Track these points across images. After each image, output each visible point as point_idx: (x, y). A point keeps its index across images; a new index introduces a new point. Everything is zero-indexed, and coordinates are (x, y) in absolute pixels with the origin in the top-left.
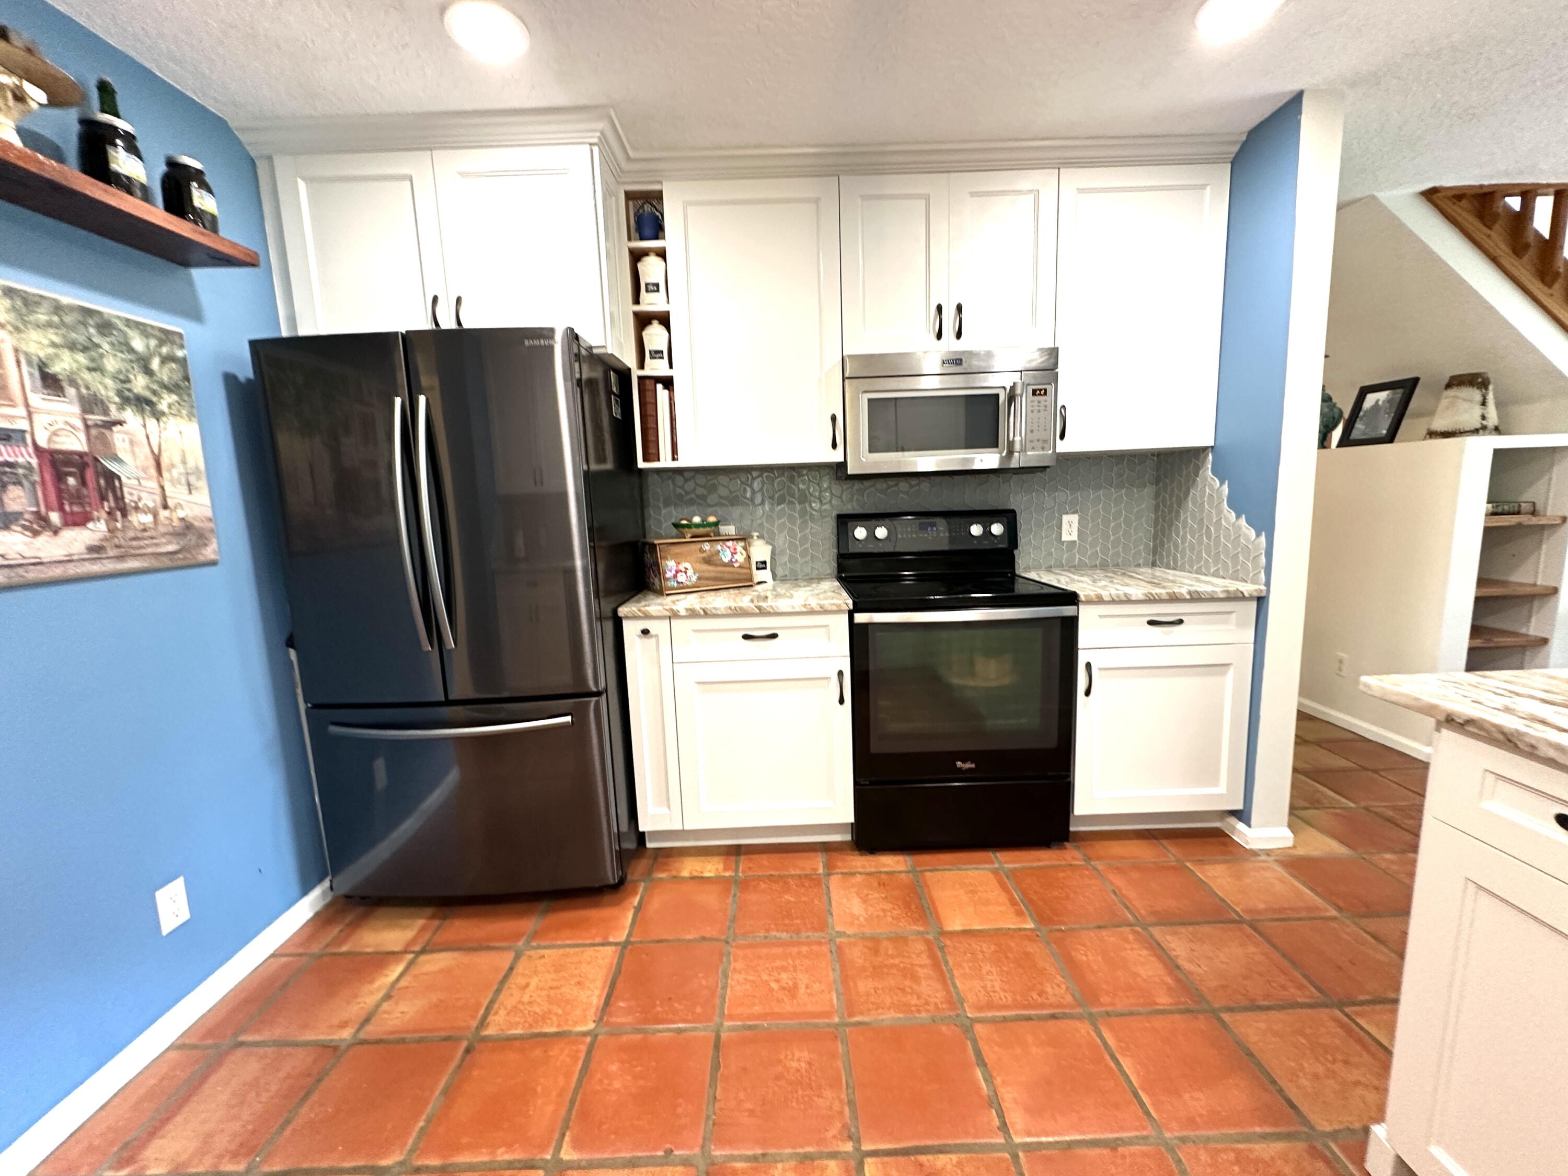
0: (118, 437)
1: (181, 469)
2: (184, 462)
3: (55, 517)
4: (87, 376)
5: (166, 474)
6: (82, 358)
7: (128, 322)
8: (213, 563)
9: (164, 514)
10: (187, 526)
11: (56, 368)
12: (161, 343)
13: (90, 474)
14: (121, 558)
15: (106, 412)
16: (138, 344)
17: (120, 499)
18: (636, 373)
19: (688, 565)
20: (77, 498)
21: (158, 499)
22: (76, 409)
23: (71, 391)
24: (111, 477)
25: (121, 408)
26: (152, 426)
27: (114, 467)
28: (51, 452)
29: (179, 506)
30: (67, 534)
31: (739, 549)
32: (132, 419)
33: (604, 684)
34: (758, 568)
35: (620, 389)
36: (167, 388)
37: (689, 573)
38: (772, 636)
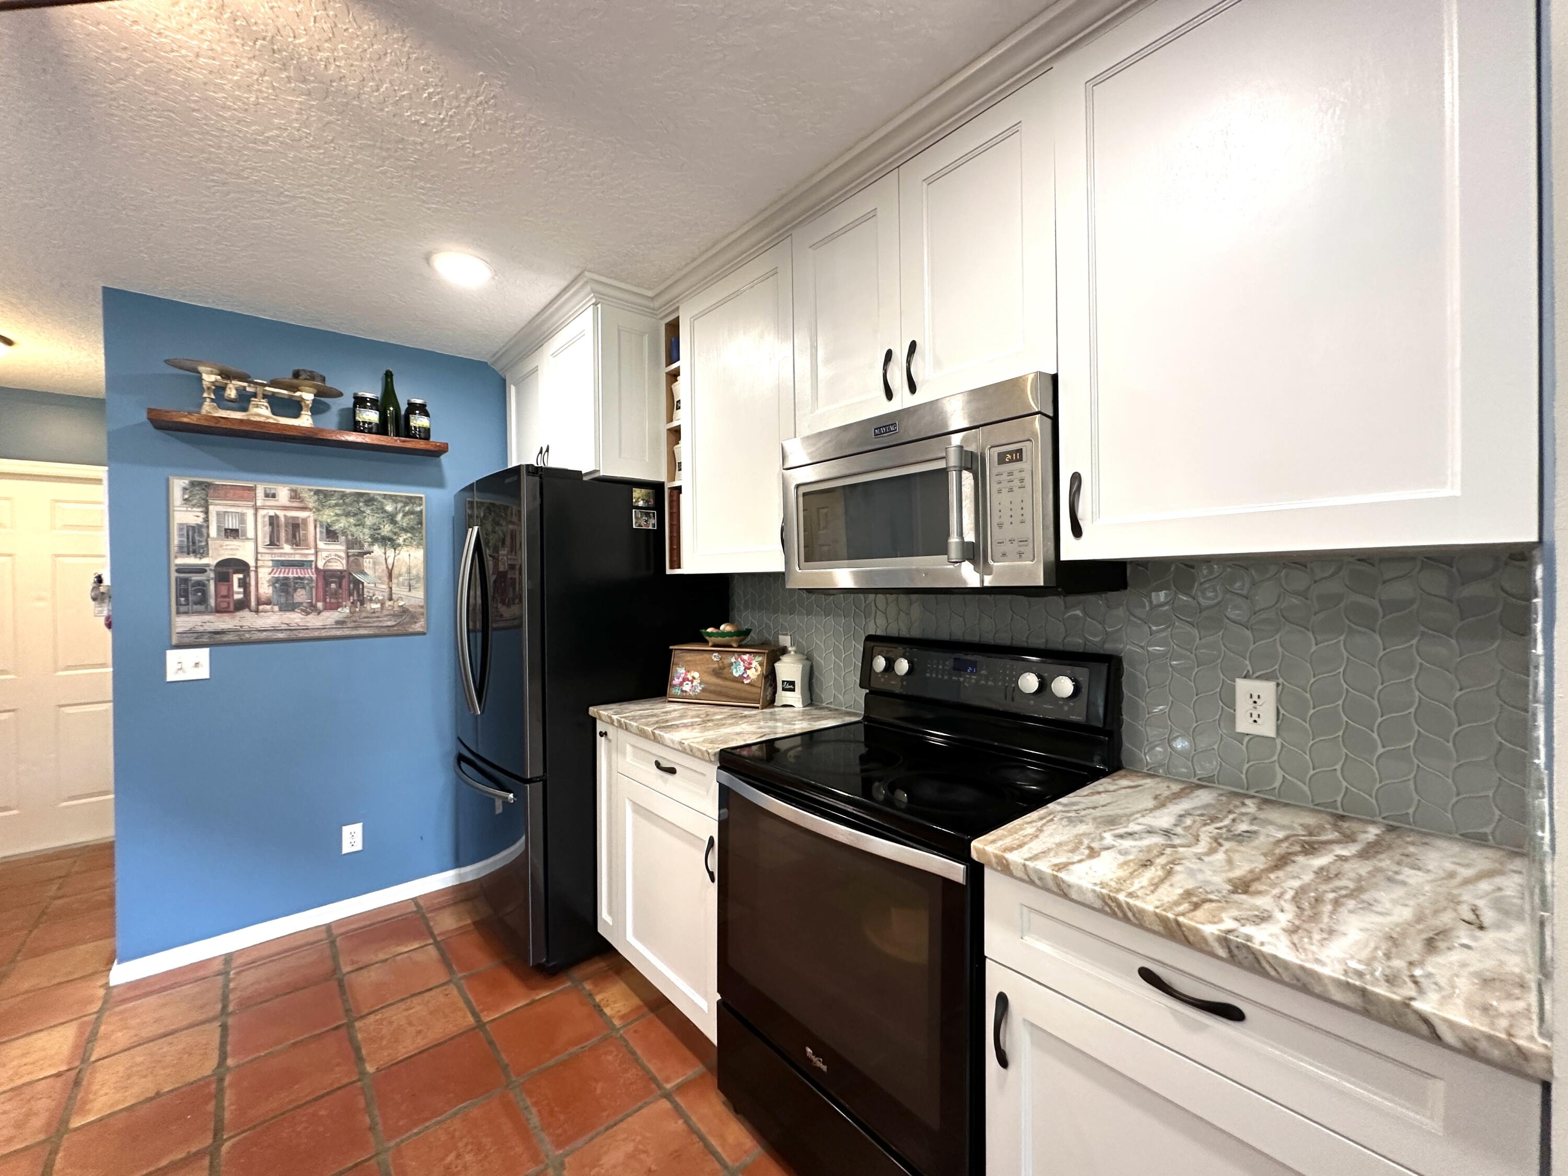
0: (367, 562)
1: (406, 577)
2: (409, 572)
3: (320, 605)
4: (353, 529)
5: (394, 581)
6: (352, 520)
7: (385, 496)
8: (424, 634)
9: (388, 603)
10: (404, 611)
11: (336, 527)
12: (406, 504)
13: (345, 582)
14: (356, 628)
15: (362, 547)
16: (389, 508)
17: (361, 595)
18: (668, 486)
19: (696, 675)
20: (335, 594)
21: (386, 595)
22: (343, 548)
23: (342, 538)
24: (358, 583)
25: (372, 544)
26: (391, 553)
27: (359, 577)
28: (325, 571)
29: (400, 598)
30: (326, 614)
31: (755, 664)
32: (377, 550)
33: (541, 773)
34: (784, 689)
35: (652, 503)
36: (405, 530)
37: (695, 683)
38: (672, 771)
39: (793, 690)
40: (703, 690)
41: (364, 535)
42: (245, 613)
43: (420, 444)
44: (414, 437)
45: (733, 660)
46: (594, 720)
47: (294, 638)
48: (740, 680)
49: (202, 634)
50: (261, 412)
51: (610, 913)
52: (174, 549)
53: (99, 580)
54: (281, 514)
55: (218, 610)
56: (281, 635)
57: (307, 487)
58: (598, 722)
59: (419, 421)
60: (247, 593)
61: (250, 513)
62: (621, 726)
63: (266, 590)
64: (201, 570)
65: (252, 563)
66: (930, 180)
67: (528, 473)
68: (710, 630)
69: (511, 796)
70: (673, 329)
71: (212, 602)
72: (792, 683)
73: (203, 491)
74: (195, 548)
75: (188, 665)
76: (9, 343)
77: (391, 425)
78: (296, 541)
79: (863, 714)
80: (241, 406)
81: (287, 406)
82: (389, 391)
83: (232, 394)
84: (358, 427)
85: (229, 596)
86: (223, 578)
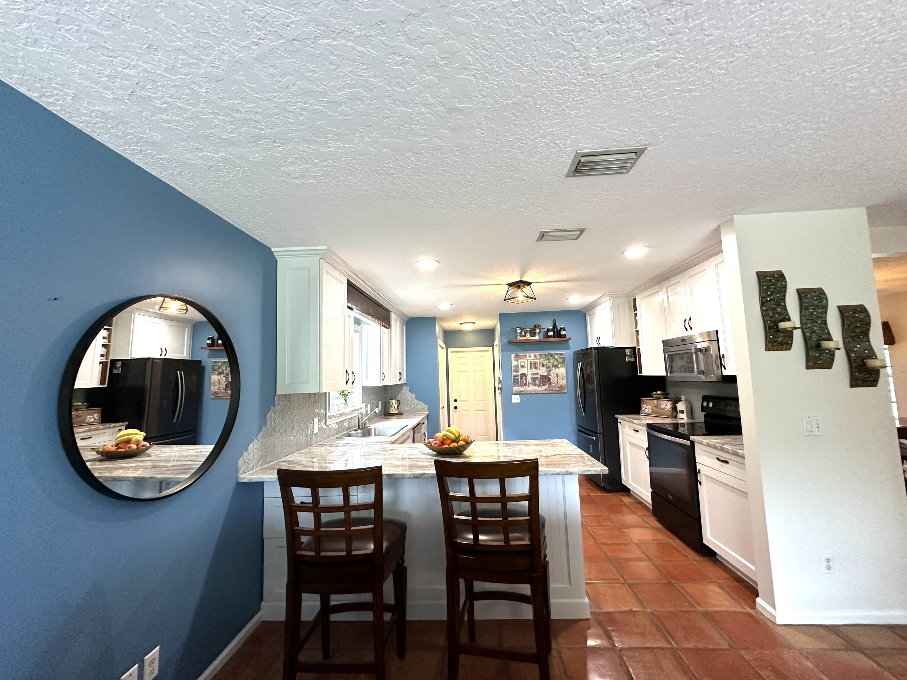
0: (551, 372)
1: (561, 376)
3: (541, 384)
4: (548, 364)
5: (558, 377)
6: (547, 361)
7: (555, 354)
8: (567, 393)
9: (557, 384)
10: (561, 386)
11: (544, 363)
12: (560, 355)
13: (547, 378)
14: (549, 391)
15: (550, 368)
16: (556, 357)
17: (550, 381)
18: (637, 348)
19: (649, 407)
20: (544, 382)
21: (557, 381)
22: (546, 369)
23: (545, 366)
24: (550, 378)
25: (552, 367)
26: (557, 369)
27: (550, 377)
28: (542, 375)
29: (560, 383)
30: (543, 387)
31: (669, 404)
32: (554, 369)
33: (602, 432)
34: (680, 413)
35: (633, 353)
36: (560, 363)
37: (649, 409)
38: (637, 431)
39: (683, 413)
40: (652, 412)
41: (550, 365)
42: (526, 387)
43: (564, 339)
44: (562, 337)
45: (661, 403)
46: (617, 419)
47: (537, 393)
48: (664, 409)
50: (528, 336)
51: (625, 477)
52: (513, 371)
53: (500, 378)
54: (532, 361)
55: (521, 386)
56: (534, 392)
57: (537, 353)
58: (619, 419)
59: (563, 333)
61: (526, 361)
62: (624, 420)
63: (530, 381)
64: (517, 376)
66: (691, 277)
67: (594, 349)
68: (654, 393)
69: (594, 438)
70: (635, 300)
72: (683, 411)
73: (517, 357)
74: (516, 371)
75: (516, 399)
76: (474, 323)
77: (556, 335)
78: (536, 368)
79: (704, 420)
80: (525, 336)
81: (533, 334)
82: (555, 326)
83: (523, 334)
84: (549, 337)
85: (523, 382)
86: (522, 378)
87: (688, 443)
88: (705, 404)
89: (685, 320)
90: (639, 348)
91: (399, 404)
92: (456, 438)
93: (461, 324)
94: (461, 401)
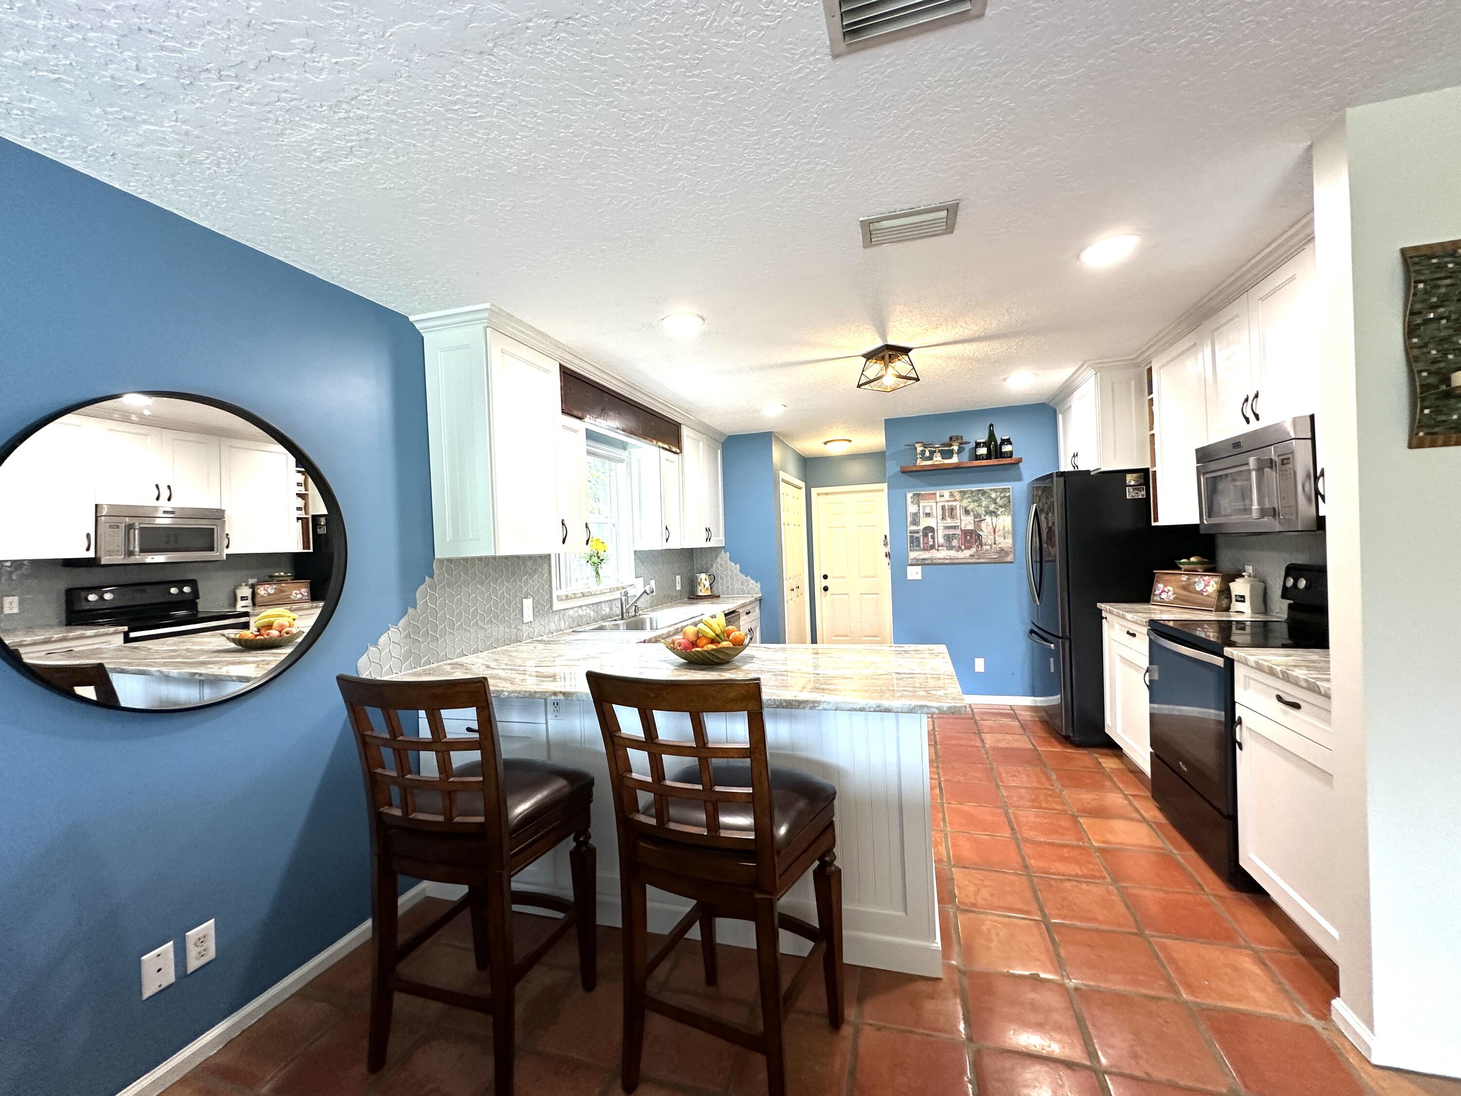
0: (983, 525)
1: (1002, 532)
2: (1004, 529)
3: (963, 547)
4: (977, 508)
5: (997, 534)
6: (976, 504)
7: (991, 490)
8: (1012, 562)
9: (994, 546)
10: (1002, 550)
11: (969, 508)
12: (1002, 492)
13: (973, 535)
14: (978, 559)
15: (981, 517)
16: (993, 495)
17: (981, 541)
18: (1151, 470)
19: (1171, 589)
20: (969, 542)
21: (993, 541)
22: (972, 518)
23: (972, 514)
24: (979, 535)
25: (985, 516)
26: (994, 519)
27: (980, 533)
28: (965, 530)
29: (999, 543)
30: (965, 551)
31: (1213, 583)
32: (988, 518)
33: (1068, 635)
34: (1237, 601)
35: (1141, 481)
36: (1001, 507)
37: (1170, 593)
38: (1134, 635)
39: (1244, 601)
40: (1175, 598)
41: (982, 511)
42: (934, 551)
43: (1008, 461)
44: (1005, 457)
45: (1197, 580)
46: (1101, 611)
47: (953, 563)
48: (1201, 593)
49: (918, 560)
50: (938, 459)
51: (1111, 721)
52: (909, 523)
54: (946, 504)
55: (924, 550)
56: (947, 561)
57: (956, 490)
58: (1103, 612)
59: (1007, 448)
60: (934, 542)
61: (934, 505)
62: (1111, 612)
63: (941, 540)
64: (917, 532)
65: (936, 529)
66: (1262, 299)
67: (1057, 476)
68: (1183, 561)
69: (1052, 645)
70: (1149, 371)
71: (922, 546)
72: (1243, 597)
73: (918, 497)
74: (915, 522)
75: (914, 573)
76: (850, 441)
77: (993, 453)
78: (952, 516)
79: (1286, 616)
80: (931, 458)
81: (948, 454)
82: (992, 435)
83: (927, 454)
84: (978, 458)
85: (928, 543)
86: (925, 535)
87: (1219, 661)
88: (1290, 582)
89: (1246, 400)
90: (1155, 469)
91: (713, 579)
92: (717, 635)
93: (825, 443)
94: (834, 578)
